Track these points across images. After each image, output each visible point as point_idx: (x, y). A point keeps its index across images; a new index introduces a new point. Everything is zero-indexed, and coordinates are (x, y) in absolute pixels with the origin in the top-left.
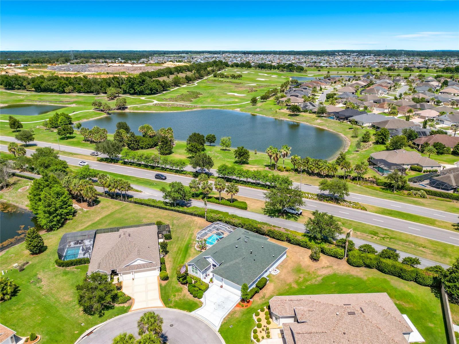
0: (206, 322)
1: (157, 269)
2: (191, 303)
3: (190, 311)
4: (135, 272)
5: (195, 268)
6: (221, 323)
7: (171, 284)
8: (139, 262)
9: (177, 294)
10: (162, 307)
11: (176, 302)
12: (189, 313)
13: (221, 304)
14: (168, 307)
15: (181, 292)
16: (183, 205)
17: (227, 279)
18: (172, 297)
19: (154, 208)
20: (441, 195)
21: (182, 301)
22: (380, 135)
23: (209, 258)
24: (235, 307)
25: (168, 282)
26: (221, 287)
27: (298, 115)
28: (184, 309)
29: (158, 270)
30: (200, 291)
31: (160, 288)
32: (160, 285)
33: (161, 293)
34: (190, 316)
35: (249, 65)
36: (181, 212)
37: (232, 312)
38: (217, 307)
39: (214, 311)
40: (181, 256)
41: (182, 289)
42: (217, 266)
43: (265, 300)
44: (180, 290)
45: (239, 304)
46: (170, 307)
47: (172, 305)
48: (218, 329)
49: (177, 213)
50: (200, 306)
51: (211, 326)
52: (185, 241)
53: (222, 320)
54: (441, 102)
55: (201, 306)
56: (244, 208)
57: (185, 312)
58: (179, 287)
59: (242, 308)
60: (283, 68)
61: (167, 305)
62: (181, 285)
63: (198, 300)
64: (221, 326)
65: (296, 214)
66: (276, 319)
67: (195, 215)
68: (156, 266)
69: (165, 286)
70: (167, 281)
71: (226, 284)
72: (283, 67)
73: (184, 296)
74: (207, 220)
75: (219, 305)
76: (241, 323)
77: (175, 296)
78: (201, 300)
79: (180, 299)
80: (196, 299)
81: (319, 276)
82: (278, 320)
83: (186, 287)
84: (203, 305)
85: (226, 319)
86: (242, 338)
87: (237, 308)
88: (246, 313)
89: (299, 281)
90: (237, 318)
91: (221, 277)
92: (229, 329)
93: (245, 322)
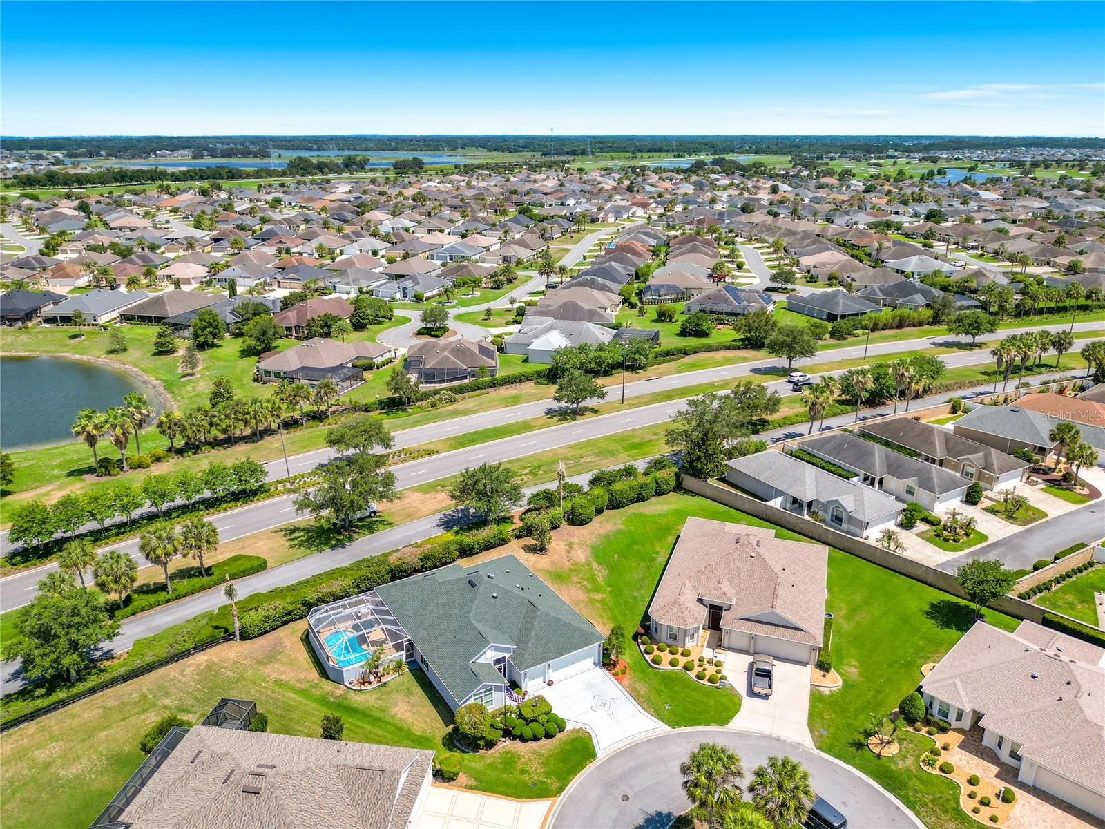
2: (568, 747)
3: (593, 756)
5: (483, 695)
6: (652, 718)
7: (474, 770)
10: (552, 805)
11: (548, 774)
12: (597, 759)
13: (599, 701)
14: (559, 793)
15: (519, 757)
16: (91, 665)
20: (468, 389)
21: (553, 761)
22: (205, 328)
24: (620, 683)
25: (464, 775)
26: (550, 683)
28: (580, 765)
34: (608, 761)
37: (631, 691)
38: (606, 709)
39: (614, 717)
41: (505, 752)
42: (507, 656)
44: (511, 757)
45: (614, 675)
46: (561, 789)
48: (665, 727)
50: (587, 734)
51: (654, 735)
53: (645, 713)
54: (159, 247)
56: (260, 567)
57: (590, 768)
58: (495, 755)
59: (628, 676)
61: (551, 793)
62: (491, 751)
63: (564, 733)
64: (660, 719)
67: (186, 654)
69: (479, 781)
73: (536, 753)
74: (244, 637)
75: (603, 705)
76: (663, 689)
77: (523, 772)
78: (569, 727)
79: (543, 764)
80: (559, 735)
81: (589, 563)
82: (696, 636)
83: (507, 743)
84: (587, 730)
85: (645, 705)
86: (705, 699)
87: (625, 682)
88: (641, 676)
89: (589, 587)
90: (650, 691)
91: (547, 663)
92: (672, 711)
93: (666, 684)
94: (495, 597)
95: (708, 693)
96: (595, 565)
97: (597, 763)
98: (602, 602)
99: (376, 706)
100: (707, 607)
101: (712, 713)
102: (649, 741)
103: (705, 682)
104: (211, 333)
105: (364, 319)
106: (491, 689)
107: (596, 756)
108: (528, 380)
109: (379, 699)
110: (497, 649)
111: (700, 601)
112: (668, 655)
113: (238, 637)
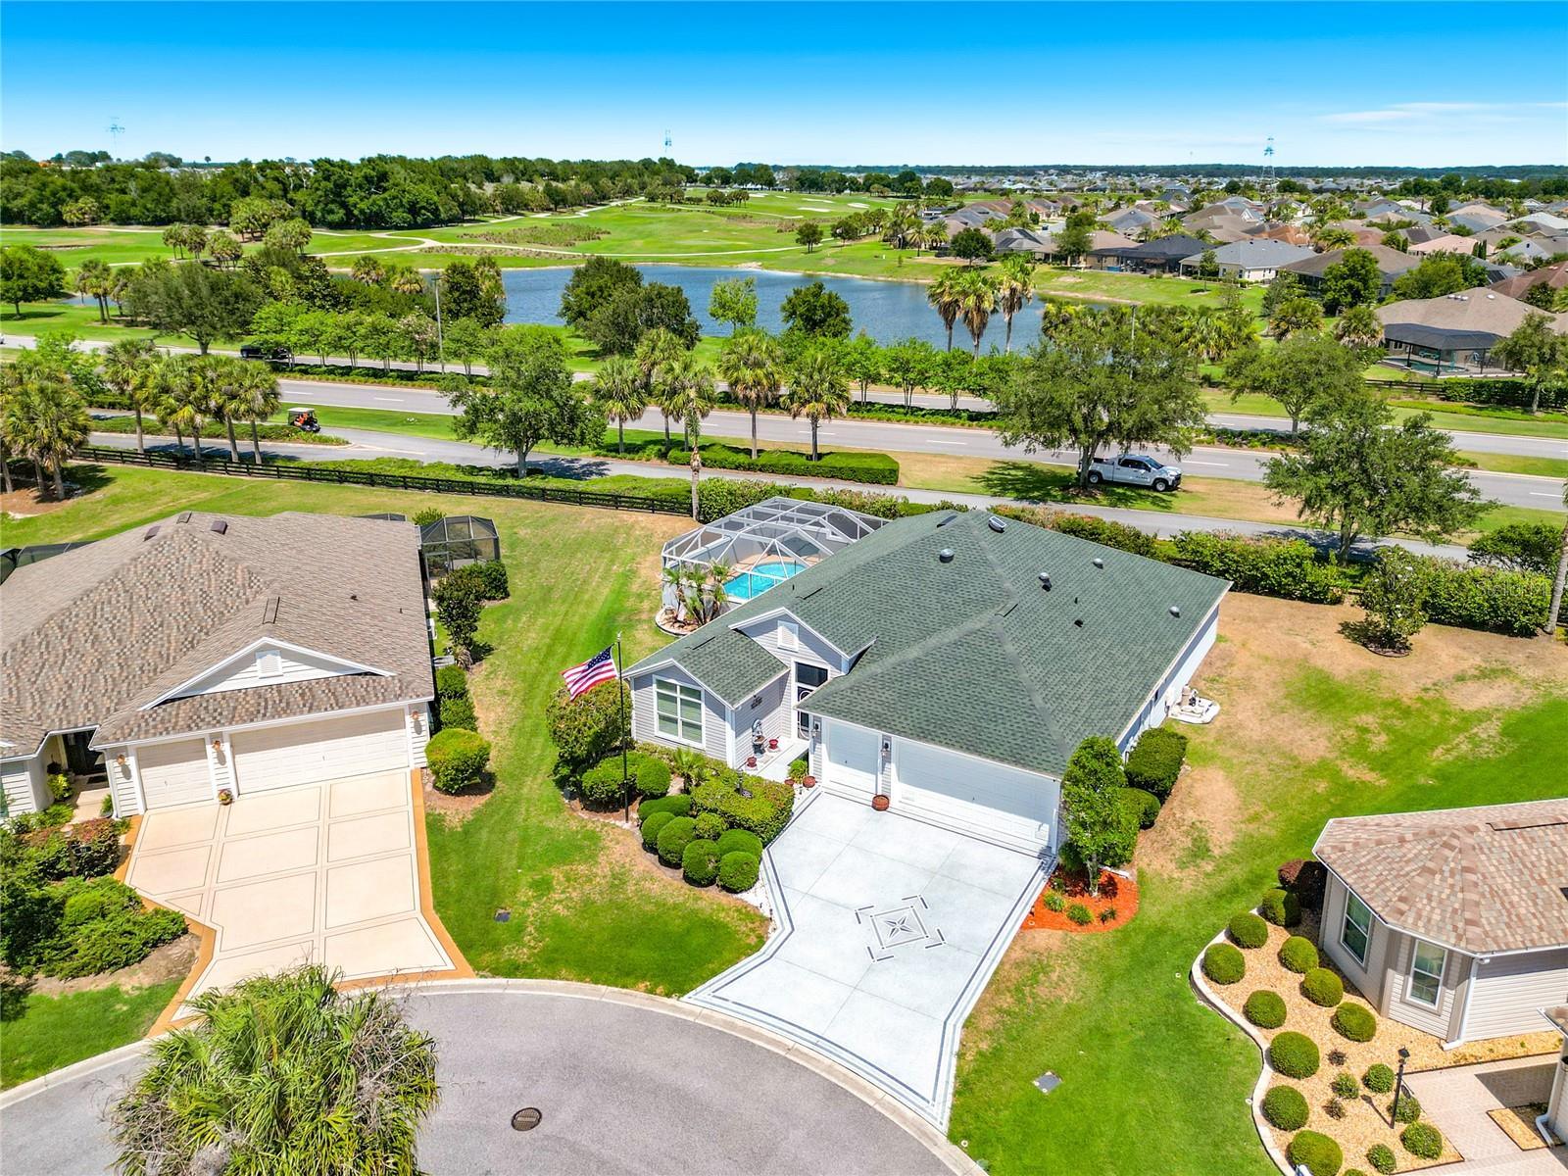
0: (823, 1063)
1: (409, 720)
2: (676, 925)
3: (679, 988)
4: (241, 745)
5: (679, 695)
6: (950, 1062)
7: (508, 813)
8: (273, 671)
9: (557, 874)
10: (445, 974)
11: (555, 927)
12: (672, 1001)
13: (907, 914)
14: (496, 972)
15: (591, 858)
17: (923, 735)
18: (525, 894)
19: (409, 491)
21: (606, 919)
22: (1345, 277)
23: (769, 626)
24: (1024, 927)
25: (487, 805)
26: (881, 803)
28: (623, 974)
29: (418, 729)
30: (738, 835)
31: (432, 846)
32: (434, 826)
33: (439, 877)
34: (680, 1027)
35: (765, 178)
36: (554, 499)
37: (1018, 965)
38: (887, 940)
39: (869, 969)
41: (591, 837)
42: (833, 673)
43: (1219, 870)
44: (580, 849)
45: (1045, 903)
46: (514, 970)
47: (522, 955)
48: (938, 1115)
49: (536, 504)
50: (753, 940)
51: (876, 1096)
52: (589, 604)
53: (955, 1036)
55: (762, 940)
56: (884, 477)
57: (635, 999)
58: (574, 825)
59: (1079, 936)
60: (884, 186)
61: (488, 958)
62: (585, 815)
63: (724, 898)
64: (964, 1087)
65: (1153, 488)
66: (1426, 986)
68: (397, 697)
69: (468, 831)
70: (478, 802)
71: (917, 778)
72: (885, 182)
73: (618, 880)
75: (900, 927)
76: (1121, 1044)
77: (543, 886)
78: (754, 897)
79: (586, 906)
80: (709, 893)
82: (1447, 996)
83: (627, 825)
84: (773, 936)
85: (987, 1021)
87: (1046, 939)
88: (1120, 964)
90: (1069, 1009)
91: (878, 734)
92: (1034, 1102)
93: (1148, 1039)
94: (944, 559)
96: (1486, 729)
97: (664, 1006)
98: (1348, 787)
99: (634, 655)
102: (835, 1093)
103: (1274, 1141)
106: (697, 695)
107: (683, 992)
109: (653, 650)
110: (805, 637)
112: (1287, 986)
113: (695, 512)
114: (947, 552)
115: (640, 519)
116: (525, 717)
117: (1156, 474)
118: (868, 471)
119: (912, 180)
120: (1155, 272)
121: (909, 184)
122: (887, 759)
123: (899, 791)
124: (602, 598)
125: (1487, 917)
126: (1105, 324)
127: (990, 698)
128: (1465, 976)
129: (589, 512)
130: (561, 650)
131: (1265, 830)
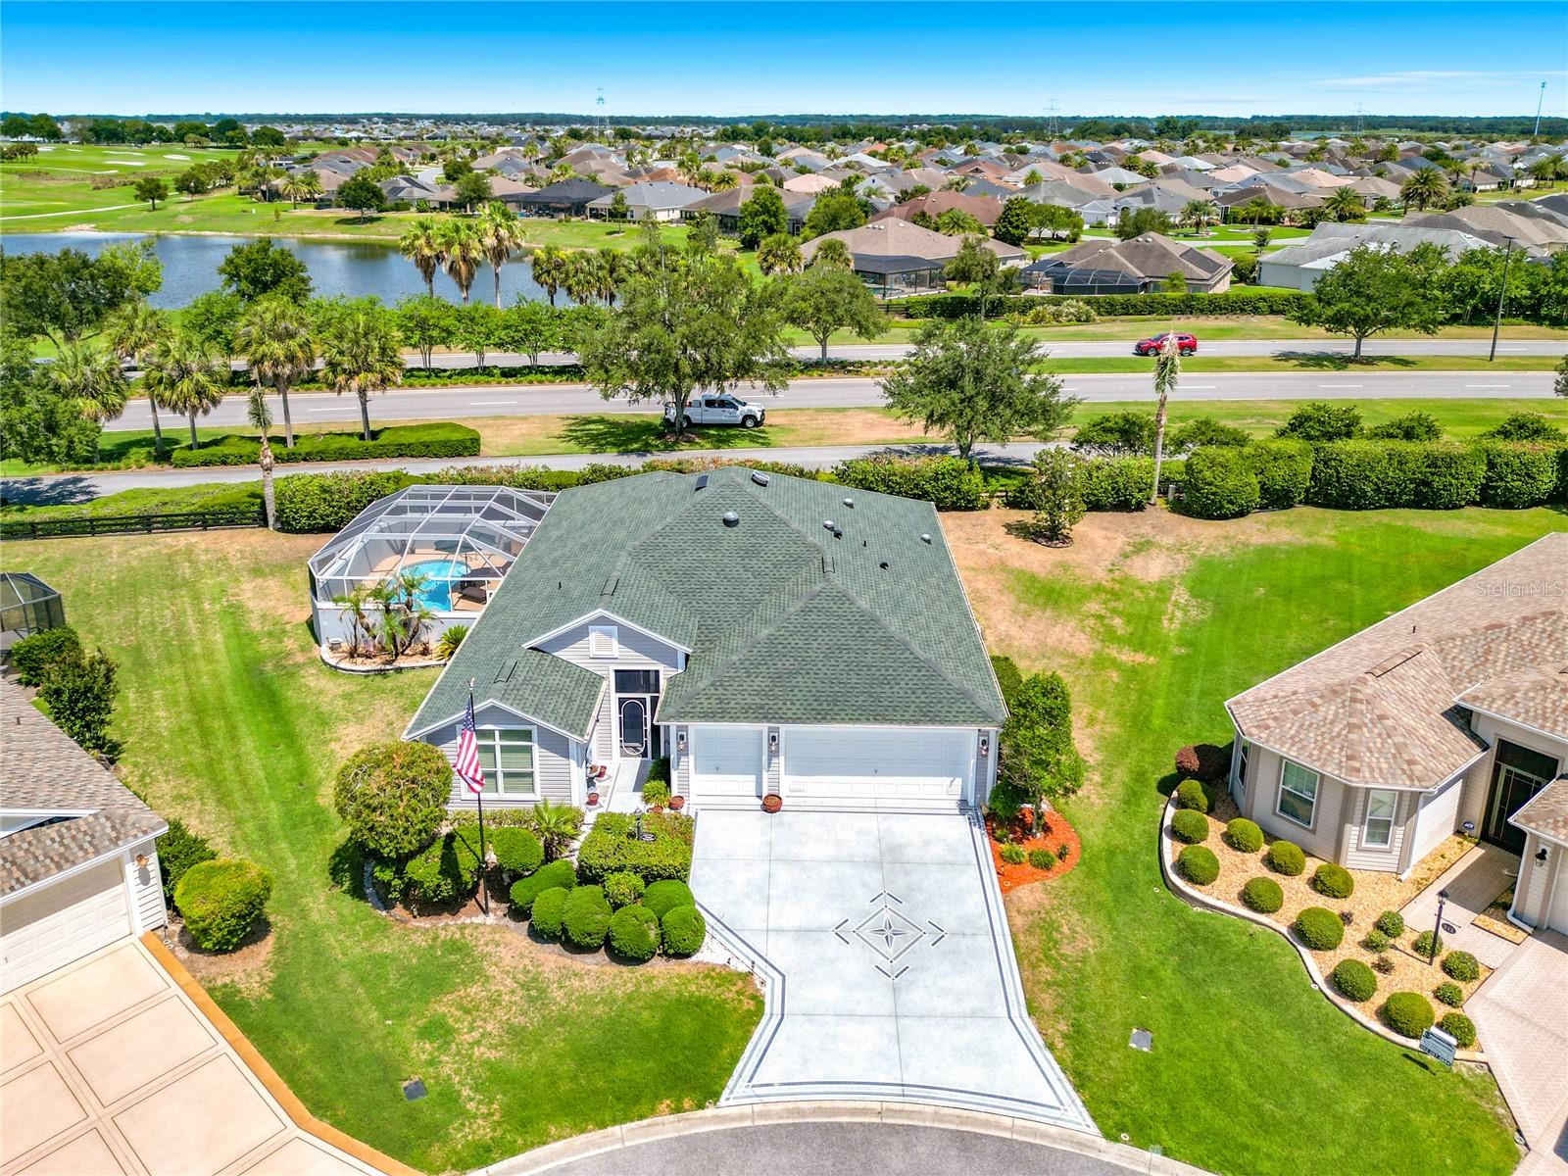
0: (924, 1112)
1: (131, 870)
2: (649, 1019)
3: (709, 1094)
5: (498, 742)
6: (1046, 1058)
7: (317, 953)
9: (444, 1007)
11: (495, 1078)
12: (709, 1111)
13: (887, 915)
15: (477, 974)
17: (820, 714)
18: (422, 1050)
21: (556, 1041)
23: (581, 633)
24: (1003, 890)
25: (280, 949)
26: (772, 804)
27: (379, 219)
28: (629, 1103)
29: (144, 878)
30: (660, 887)
31: (248, 1029)
32: (230, 1003)
33: (290, 1072)
34: (746, 1139)
37: (1027, 931)
38: (890, 951)
39: (895, 990)
40: (248, 744)
41: (454, 947)
42: (665, 673)
44: (451, 966)
45: (1003, 859)
46: (486, 1154)
47: (484, 1131)
48: (1078, 1118)
50: (751, 1005)
51: (1006, 1124)
52: (209, 657)
53: (1029, 1026)
55: (758, 1001)
57: (664, 1127)
58: (421, 941)
59: (1054, 882)
61: (437, 1152)
62: (424, 923)
63: (676, 967)
64: (1080, 1082)
65: (743, 426)
69: (281, 991)
70: (266, 948)
71: (809, 765)
73: (534, 989)
74: (287, 526)
75: (888, 932)
76: (1166, 973)
77: (438, 1031)
78: (711, 953)
79: (517, 1036)
80: (658, 966)
81: (1163, 589)
82: (1397, 833)
83: (491, 919)
84: (766, 991)
85: (1047, 1001)
86: (1325, 1079)
87: (1029, 894)
88: (1106, 896)
89: (1120, 632)
90: (1102, 959)
91: (764, 727)
92: (1151, 1066)
93: (1185, 959)
94: (728, 523)
95: (1352, 1061)
96: (1181, 595)
97: (702, 1122)
98: (1132, 672)
99: (325, 709)
100: (1485, 747)
101: (1334, 1152)
102: (965, 1142)
103: (1363, 1013)
104: (764, 223)
105: (1017, 227)
106: (527, 735)
107: (715, 1096)
108: (1273, 312)
109: (347, 696)
110: (628, 638)
111: (1462, 717)
112: (1251, 867)
113: (271, 520)
114: (731, 515)
115: (193, 539)
116: (239, 822)
117: (742, 410)
118: (445, 444)
119: (234, 129)
120: (562, 216)
121: (230, 133)
122: (773, 754)
123: (788, 785)
124: (221, 647)
125: (1417, 753)
126: (601, 268)
127: (869, 660)
128: (1413, 810)
129: (114, 543)
130: (218, 724)
131: (1108, 728)
